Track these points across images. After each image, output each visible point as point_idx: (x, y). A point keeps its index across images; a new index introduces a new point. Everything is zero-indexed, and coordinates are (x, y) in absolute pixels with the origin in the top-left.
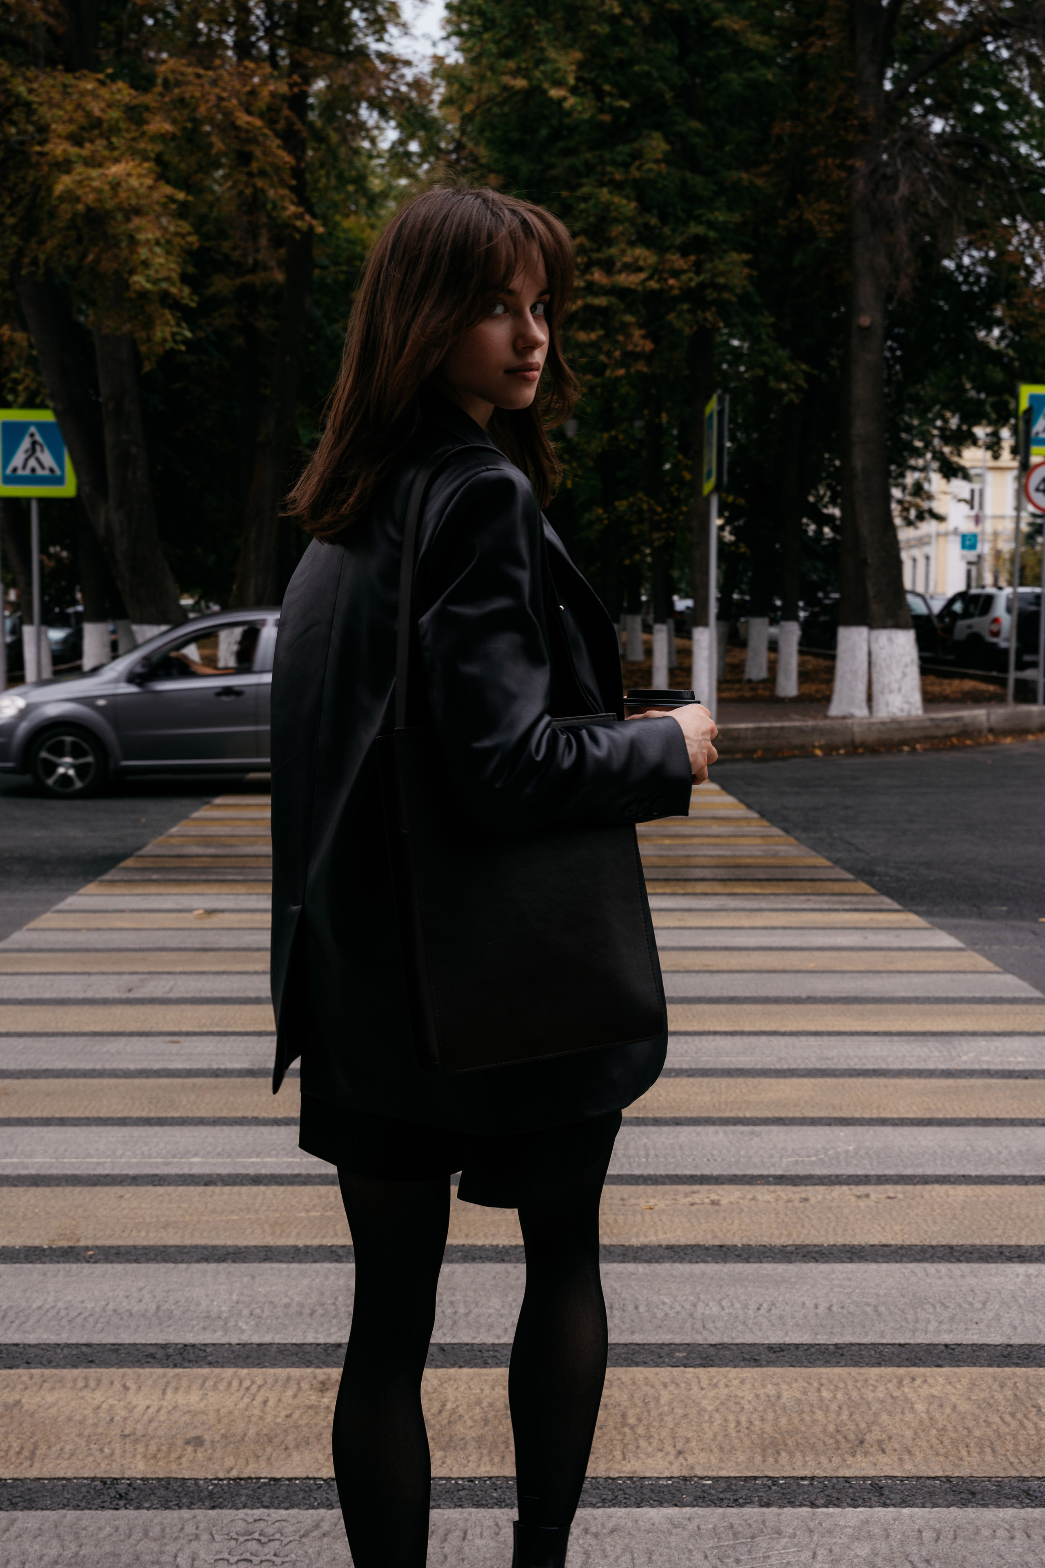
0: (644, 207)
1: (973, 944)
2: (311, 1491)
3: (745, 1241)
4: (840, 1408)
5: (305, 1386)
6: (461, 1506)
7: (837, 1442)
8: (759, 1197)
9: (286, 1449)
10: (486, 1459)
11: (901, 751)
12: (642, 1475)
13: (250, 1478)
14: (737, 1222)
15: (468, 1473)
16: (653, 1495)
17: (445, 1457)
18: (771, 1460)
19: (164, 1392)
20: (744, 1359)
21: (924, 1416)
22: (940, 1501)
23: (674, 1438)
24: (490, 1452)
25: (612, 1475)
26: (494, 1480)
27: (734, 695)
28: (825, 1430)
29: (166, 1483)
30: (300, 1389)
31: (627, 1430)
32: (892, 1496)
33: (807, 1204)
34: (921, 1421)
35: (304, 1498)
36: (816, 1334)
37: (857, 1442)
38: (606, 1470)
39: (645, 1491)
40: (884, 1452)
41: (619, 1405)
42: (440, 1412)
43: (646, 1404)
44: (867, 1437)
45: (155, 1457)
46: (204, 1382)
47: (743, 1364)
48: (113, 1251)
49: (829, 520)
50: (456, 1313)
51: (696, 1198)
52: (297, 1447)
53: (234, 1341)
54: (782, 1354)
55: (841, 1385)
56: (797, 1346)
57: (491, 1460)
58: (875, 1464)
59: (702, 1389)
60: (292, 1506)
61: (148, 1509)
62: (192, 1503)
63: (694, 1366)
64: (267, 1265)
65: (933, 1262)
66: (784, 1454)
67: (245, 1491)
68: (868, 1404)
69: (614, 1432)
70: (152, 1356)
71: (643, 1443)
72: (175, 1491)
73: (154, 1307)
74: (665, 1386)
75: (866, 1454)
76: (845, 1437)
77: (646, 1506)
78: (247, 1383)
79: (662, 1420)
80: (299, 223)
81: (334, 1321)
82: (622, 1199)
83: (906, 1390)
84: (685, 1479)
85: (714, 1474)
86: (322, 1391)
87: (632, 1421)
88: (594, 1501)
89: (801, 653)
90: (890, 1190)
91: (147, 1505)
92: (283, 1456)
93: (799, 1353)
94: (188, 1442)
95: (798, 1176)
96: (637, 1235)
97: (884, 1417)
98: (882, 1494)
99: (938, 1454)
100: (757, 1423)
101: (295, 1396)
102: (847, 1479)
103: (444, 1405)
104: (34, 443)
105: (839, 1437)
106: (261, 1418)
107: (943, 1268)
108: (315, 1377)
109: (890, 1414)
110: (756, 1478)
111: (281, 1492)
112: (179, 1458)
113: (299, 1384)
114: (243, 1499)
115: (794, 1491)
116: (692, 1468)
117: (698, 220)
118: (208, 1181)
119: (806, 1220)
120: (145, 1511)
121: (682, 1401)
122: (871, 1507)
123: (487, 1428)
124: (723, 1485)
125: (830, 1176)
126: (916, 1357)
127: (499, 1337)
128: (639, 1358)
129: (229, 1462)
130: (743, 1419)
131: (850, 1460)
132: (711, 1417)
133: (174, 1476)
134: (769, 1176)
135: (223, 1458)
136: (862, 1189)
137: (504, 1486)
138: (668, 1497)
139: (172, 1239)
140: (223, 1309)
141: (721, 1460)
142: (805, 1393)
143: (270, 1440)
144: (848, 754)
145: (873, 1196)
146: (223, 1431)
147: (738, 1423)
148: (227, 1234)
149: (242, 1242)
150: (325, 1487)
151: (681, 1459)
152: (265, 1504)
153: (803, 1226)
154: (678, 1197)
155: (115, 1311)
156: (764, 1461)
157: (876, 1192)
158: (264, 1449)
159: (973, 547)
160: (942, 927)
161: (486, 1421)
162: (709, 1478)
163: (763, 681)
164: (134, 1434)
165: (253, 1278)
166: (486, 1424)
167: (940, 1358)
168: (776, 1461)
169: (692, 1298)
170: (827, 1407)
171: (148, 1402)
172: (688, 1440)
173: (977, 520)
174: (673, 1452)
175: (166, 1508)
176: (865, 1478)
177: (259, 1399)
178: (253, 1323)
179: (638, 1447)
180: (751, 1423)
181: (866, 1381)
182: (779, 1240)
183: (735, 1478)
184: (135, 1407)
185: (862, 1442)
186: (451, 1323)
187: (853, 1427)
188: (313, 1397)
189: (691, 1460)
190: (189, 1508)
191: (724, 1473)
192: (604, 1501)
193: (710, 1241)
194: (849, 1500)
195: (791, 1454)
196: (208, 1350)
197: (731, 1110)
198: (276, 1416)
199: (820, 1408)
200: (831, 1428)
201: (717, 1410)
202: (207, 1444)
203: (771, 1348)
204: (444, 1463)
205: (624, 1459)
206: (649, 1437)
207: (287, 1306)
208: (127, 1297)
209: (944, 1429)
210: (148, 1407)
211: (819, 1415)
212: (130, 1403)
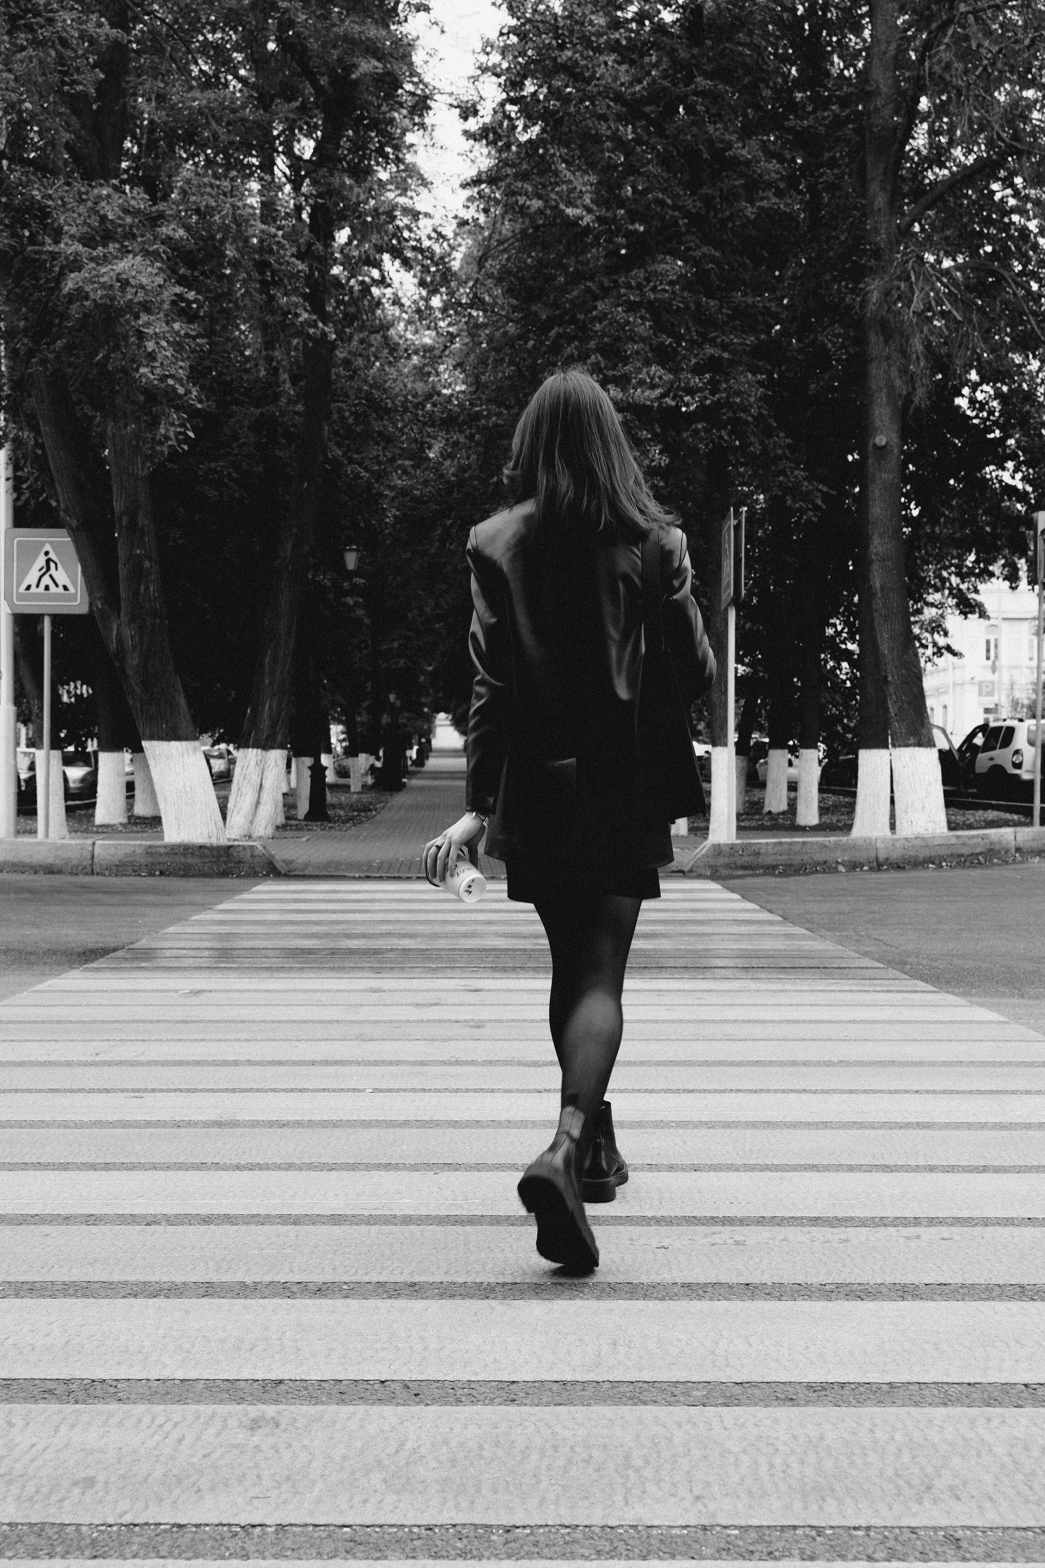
0: (659, 327)
1: (1018, 1019)
2: (223, 1539)
3: (776, 1280)
4: (900, 1450)
5: (232, 1423)
6: (414, 1558)
7: (897, 1487)
8: (791, 1237)
9: (199, 1490)
10: (451, 1503)
11: (928, 867)
12: (650, 1523)
13: (147, 1524)
14: (765, 1260)
15: (426, 1519)
16: (663, 1547)
17: (399, 1501)
18: (815, 1507)
19: (57, 1429)
20: (777, 1398)
21: (1007, 1459)
22: (1036, 1556)
23: (690, 1482)
24: (456, 1496)
25: (610, 1524)
26: (459, 1528)
27: (754, 824)
28: (881, 1474)
29: (39, 1529)
30: (225, 1426)
31: (630, 1472)
32: (972, 1549)
33: (848, 1245)
34: (1003, 1466)
35: (213, 1548)
36: (866, 1372)
37: (923, 1488)
38: (604, 1517)
39: (653, 1542)
40: (958, 1498)
41: (622, 1446)
42: (397, 1452)
43: (655, 1444)
44: (936, 1482)
45: (30, 1499)
46: (108, 1419)
47: (776, 1403)
48: (26, 1287)
49: (847, 655)
50: (426, 1348)
51: (717, 1239)
52: (212, 1489)
53: (153, 1376)
54: (824, 1393)
55: (899, 1426)
56: (843, 1385)
57: (457, 1505)
58: (948, 1513)
59: (726, 1429)
60: (196, 1556)
61: (10, 1558)
62: (68, 1553)
63: (716, 1405)
64: (206, 1300)
65: (1002, 1300)
66: (830, 1500)
67: (139, 1539)
68: (934, 1446)
69: (615, 1475)
70: (51, 1392)
71: (651, 1488)
72: (50, 1538)
73: (63, 1341)
74: (680, 1425)
75: (935, 1501)
76: (908, 1483)
77: (654, 1558)
78: (159, 1420)
79: (675, 1462)
80: (312, 331)
81: (277, 1357)
82: (631, 1240)
83: (981, 1431)
84: (705, 1528)
85: (743, 1523)
86: (252, 1429)
87: (638, 1462)
88: (587, 1552)
89: (821, 791)
90: (945, 1231)
91: (10, 1554)
92: (194, 1499)
93: (845, 1392)
94: (75, 1484)
95: (836, 1218)
96: (648, 1272)
97: (956, 1461)
98: (959, 1547)
99: (1027, 1502)
100: (795, 1466)
101: (218, 1434)
102: (913, 1530)
103: (402, 1444)
104: (48, 561)
105: (900, 1482)
106: (173, 1458)
107: (1015, 1306)
108: (246, 1415)
109: (963, 1457)
110: (795, 1527)
111: (185, 1540)
112: (61, 1500)
113: (225, 1421)
114: (135, 1548)
115: (844, 1543)
116: (714, 1515)
117: (713, 342)
118: (152, 1221)
119: (848, 1259)
120: (6, 1560)
121: (701, 1442)
122: (946, 1561)
123: (454, 1470)
124: (753, 1535)
125: (874, 1218)
126: (990, 1398)
127: (476, 1373)
128: (645, 1396)
129: (123, 1505)
130: (778, 1461)
131: (915, 1508)
132: (737, 1459)
133: (51, 1520)
134: (802, 1218)
135: (116, 1501)
136: (911, 1231)
137: (472, 1534)
138: (683, 1549)
139: (98, 1275)
140: (145, 1343)
141: (751, 1507)
142: (855, 1434)
143: (179, 1481)
144: (871, 869)
145: (924, 1237)
146: (121, 1472)
147: (772, 1466)
148: (164, 1270)
149: (179, 1278)
150: (242, 1534)
151: (699, 1505)
152: (162, 1553)
153: (844, 1266)
154: (697, 1238)
155: (15, 1345)
156: (806, 1508)
157: (927, 1233)
158: (170, 1492)
159: (990, 694)
160: (982, 1005)
161: (453, 1462)
162: (736, 1527)
163: (784, 813)
164: (10, 1474)
165: (187, 1312)
166: (453, 1466)
167: (1019, 1398)
168: (821, 1508)
169: (712, 1334)
170: (883, 1449)
171: (34, 1440)
172: (708, 1484)
173: (994, 669)
174: (690, 1498)
175: (33, 1558)
176: (936, 1529)
177: (174, 1436)
178: (179, 1358)
179: (645, 1492)
180: (788, 1466)
181: (930, 1421)
182: (814, 1279)
183: (769, 1527)
184: (17, 1445)
185: (929, 1488)
186: (419, 1358)
187: (917, 1471)
188: (240, 1436)
189: (712, 1506)
190: (63, 1557)
191: (755, 1522)
192: (599, 1553)
193: (734, 1279)
194: (917, 1554)
195: (840, 1501)
196: (119, 1386)
197: (757, 1158)
198: (191, 1456)
199: (874, 1450)
200: (890, 1472)
201: (745, 1451)
202: (99, 1486)
203: (810, 1386)
204: (396, 1508)
205: (627, 1504)
206: (659, 1481)
207: (223, 1341)
208: (32, 1331)
209: (1033, 1473)
210: (33, 1445)
211: (873, 1457)
212: (11, 1441)
